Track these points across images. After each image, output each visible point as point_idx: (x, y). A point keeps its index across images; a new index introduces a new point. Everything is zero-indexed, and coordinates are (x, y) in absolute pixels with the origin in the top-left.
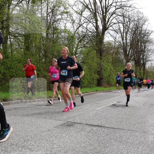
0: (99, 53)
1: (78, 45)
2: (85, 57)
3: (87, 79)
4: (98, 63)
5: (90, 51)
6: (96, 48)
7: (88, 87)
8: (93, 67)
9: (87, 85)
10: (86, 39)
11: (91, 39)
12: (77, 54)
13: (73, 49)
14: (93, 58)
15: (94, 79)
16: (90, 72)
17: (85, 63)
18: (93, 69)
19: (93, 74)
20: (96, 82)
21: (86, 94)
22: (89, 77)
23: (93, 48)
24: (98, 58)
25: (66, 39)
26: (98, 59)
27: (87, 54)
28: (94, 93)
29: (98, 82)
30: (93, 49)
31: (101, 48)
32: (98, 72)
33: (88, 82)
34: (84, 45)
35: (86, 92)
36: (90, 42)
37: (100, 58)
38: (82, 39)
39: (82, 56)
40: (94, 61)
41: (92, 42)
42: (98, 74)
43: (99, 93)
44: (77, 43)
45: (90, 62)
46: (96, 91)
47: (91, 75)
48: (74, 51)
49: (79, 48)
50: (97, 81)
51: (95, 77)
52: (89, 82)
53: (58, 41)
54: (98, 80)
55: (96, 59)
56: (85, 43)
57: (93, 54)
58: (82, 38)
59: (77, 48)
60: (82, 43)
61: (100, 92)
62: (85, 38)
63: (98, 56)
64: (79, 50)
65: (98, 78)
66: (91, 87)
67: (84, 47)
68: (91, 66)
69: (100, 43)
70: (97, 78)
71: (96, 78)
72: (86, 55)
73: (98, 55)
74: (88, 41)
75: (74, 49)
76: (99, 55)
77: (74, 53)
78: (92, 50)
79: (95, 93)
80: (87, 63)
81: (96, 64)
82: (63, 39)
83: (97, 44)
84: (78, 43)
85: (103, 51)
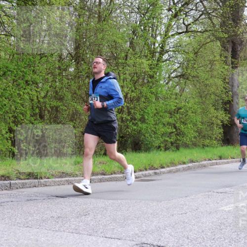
0: (230, 50)
1: (169, 27)
2: (189, 61)
3: (195, 125)
4: (225, 79)
5: (202, 45)
6: (221, 35)
7: (195, 145)
8: (212, 90)
9: (193, 139)
10: (192, 9)
11: (206, 9)
12: (167, 52)
13: (155, 38)
14: (212, 62)
15: (213, 123)
16: (203, 103)
17: (188, 79)
18: (213, 96)
19: (212, 110)
20: (218, 132)
21: (190, 165)
22: (199, 119)
23: (213, 35)
24: (226, 62)
25: (137, 10)
26: (226, 67)
27: (196, 53)
28: (213, 164)
29: (224, 132)
30: (212, 38)
31: (236, 35)
32: (225, 103)
33: (197, 132)
34: (187, 26)
35: (192, 161)
36: (203, 16)
37: (232, 63)
38: (180, 10)
39: (180, 58)
40: (215, 73)
41: (210, 19)
42: (226, 110)
43: (228, 163)
44: (165, 21)
45: (203, 75)
46: (221, 158)
47: (205, 112)
48: (157, 45)
49: (172, 35)
50: (222, 130)
51: (217, 117)
52: (199, 132)
53: (113, 15)
54: (224, 126)
55: (220, 68)
56: (190, 20)
57: (213, 53)
58: (183, 6)
59: (166, 36)
60: (181, 21)
61: (232, 162)
62: (190, 7)
63: (226, 57)
64: (172, 41)
65: (226, 122)
66: (204, 146)
67: (187, 32)
68: (206, 85)
69: (234, 20)
70: (222, 122)
71: (219, 122)
72: (192, 55)
73: (226, 54)
74: (197, 14)
75: (159, 38)
76: (229, 55)
77: (159, 50)
78: (209, 40)
79: (217, 164)
80: (194, 77)
81: (220, 82)
82: (125, 11)
83: (223, 24)
84: (171, 20)
85: (242, 42)
